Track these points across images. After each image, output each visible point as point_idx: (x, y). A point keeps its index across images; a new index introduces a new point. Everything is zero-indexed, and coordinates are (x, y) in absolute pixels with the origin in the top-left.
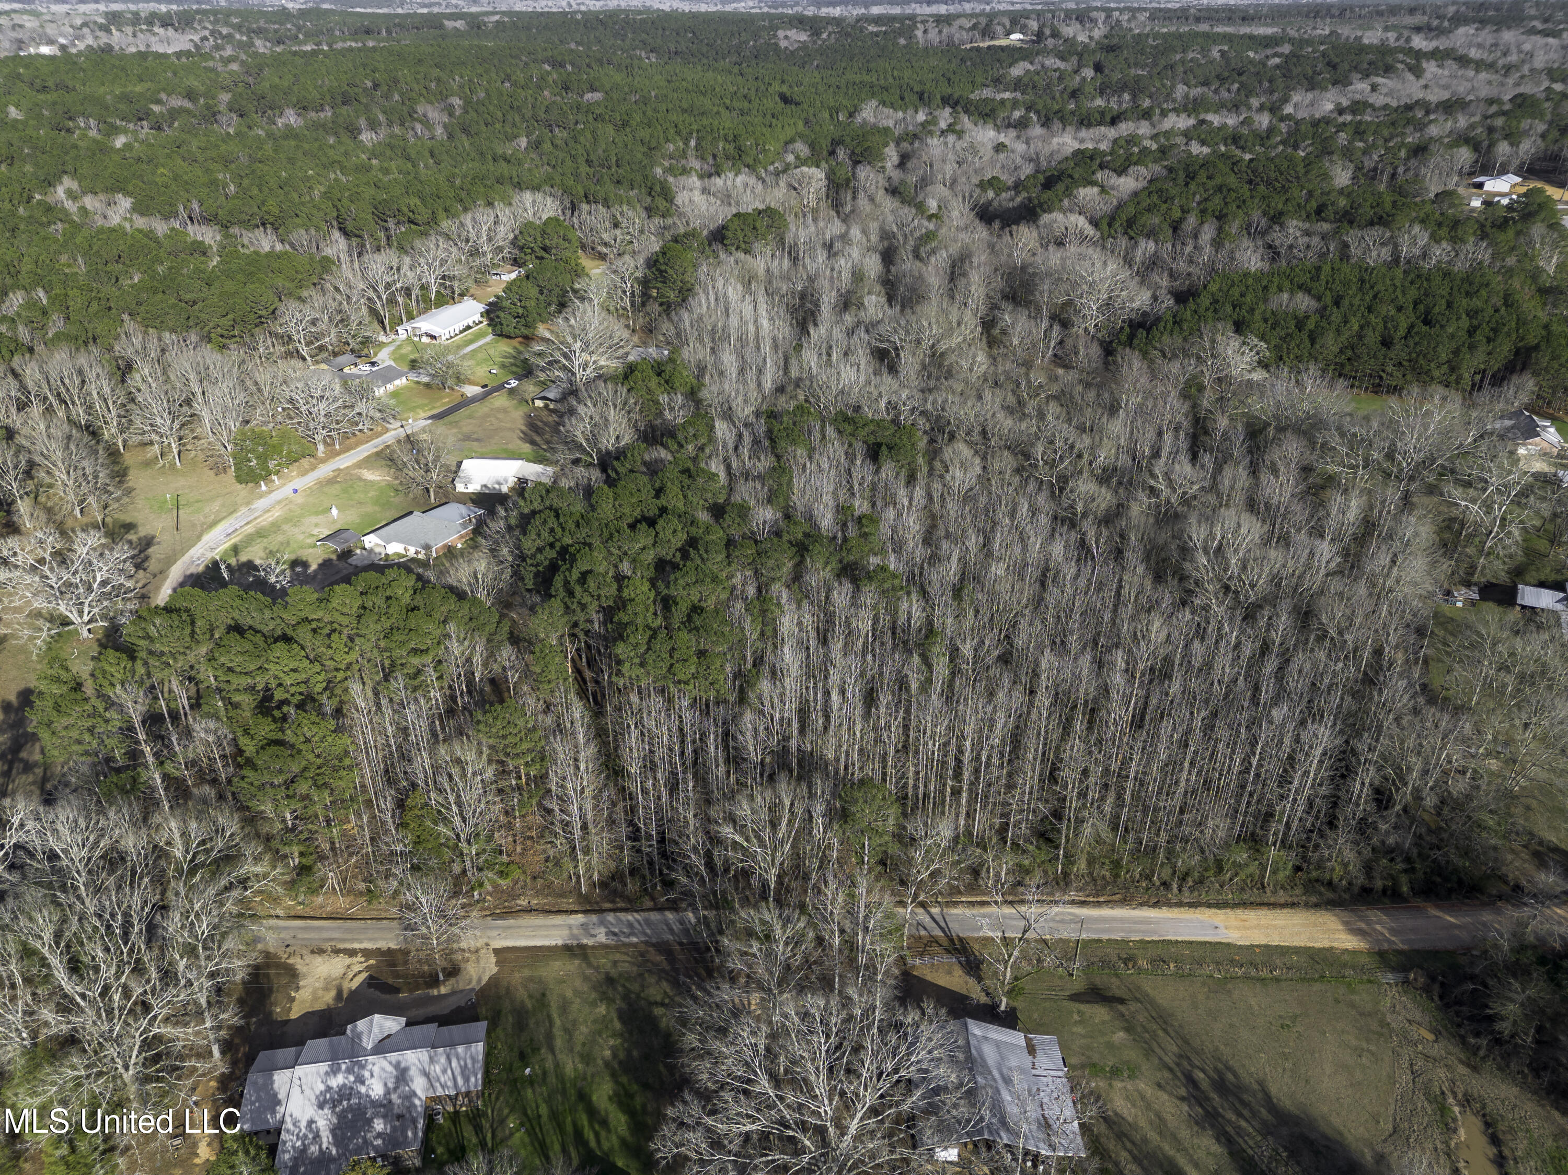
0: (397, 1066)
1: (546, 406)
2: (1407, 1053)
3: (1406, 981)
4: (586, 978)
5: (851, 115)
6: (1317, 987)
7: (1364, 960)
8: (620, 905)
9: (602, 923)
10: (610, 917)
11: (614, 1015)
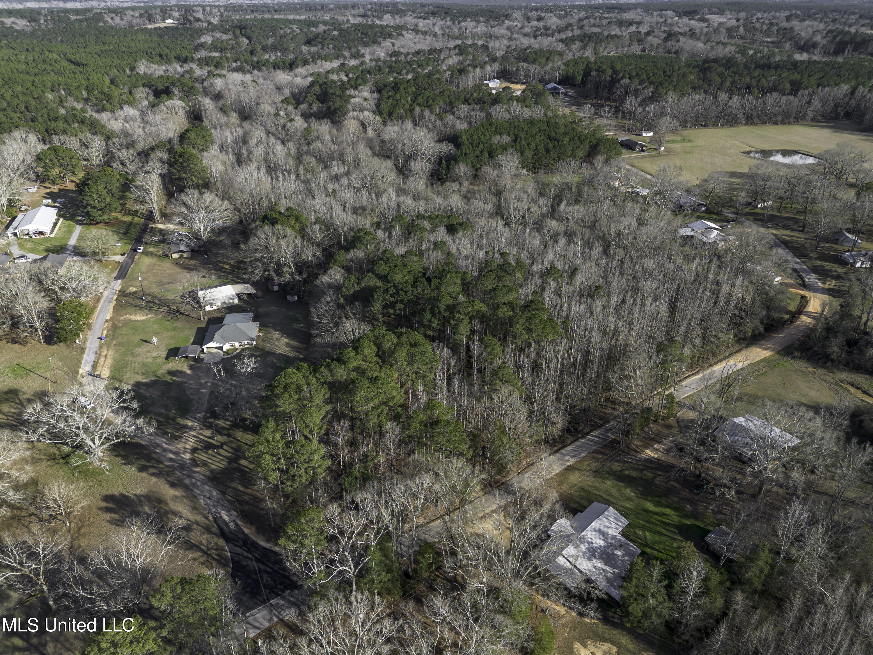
0: (595, 530)
1: (182, 256)
2: (815, 376)
3: (794, 358)
4: (588, 476)
5: (132, 69)
6: (777, 369)
7: (777, 356)
8: (560, 446)
9: (564, 455)
10: (563, 451)
11: (615, 482)
